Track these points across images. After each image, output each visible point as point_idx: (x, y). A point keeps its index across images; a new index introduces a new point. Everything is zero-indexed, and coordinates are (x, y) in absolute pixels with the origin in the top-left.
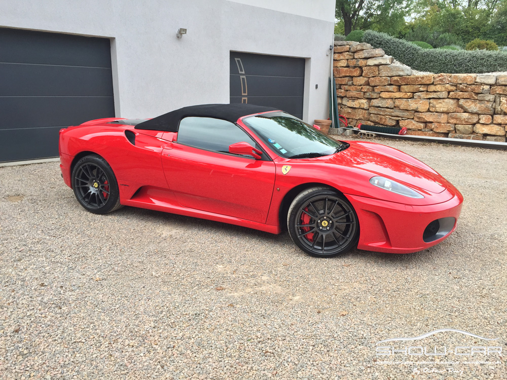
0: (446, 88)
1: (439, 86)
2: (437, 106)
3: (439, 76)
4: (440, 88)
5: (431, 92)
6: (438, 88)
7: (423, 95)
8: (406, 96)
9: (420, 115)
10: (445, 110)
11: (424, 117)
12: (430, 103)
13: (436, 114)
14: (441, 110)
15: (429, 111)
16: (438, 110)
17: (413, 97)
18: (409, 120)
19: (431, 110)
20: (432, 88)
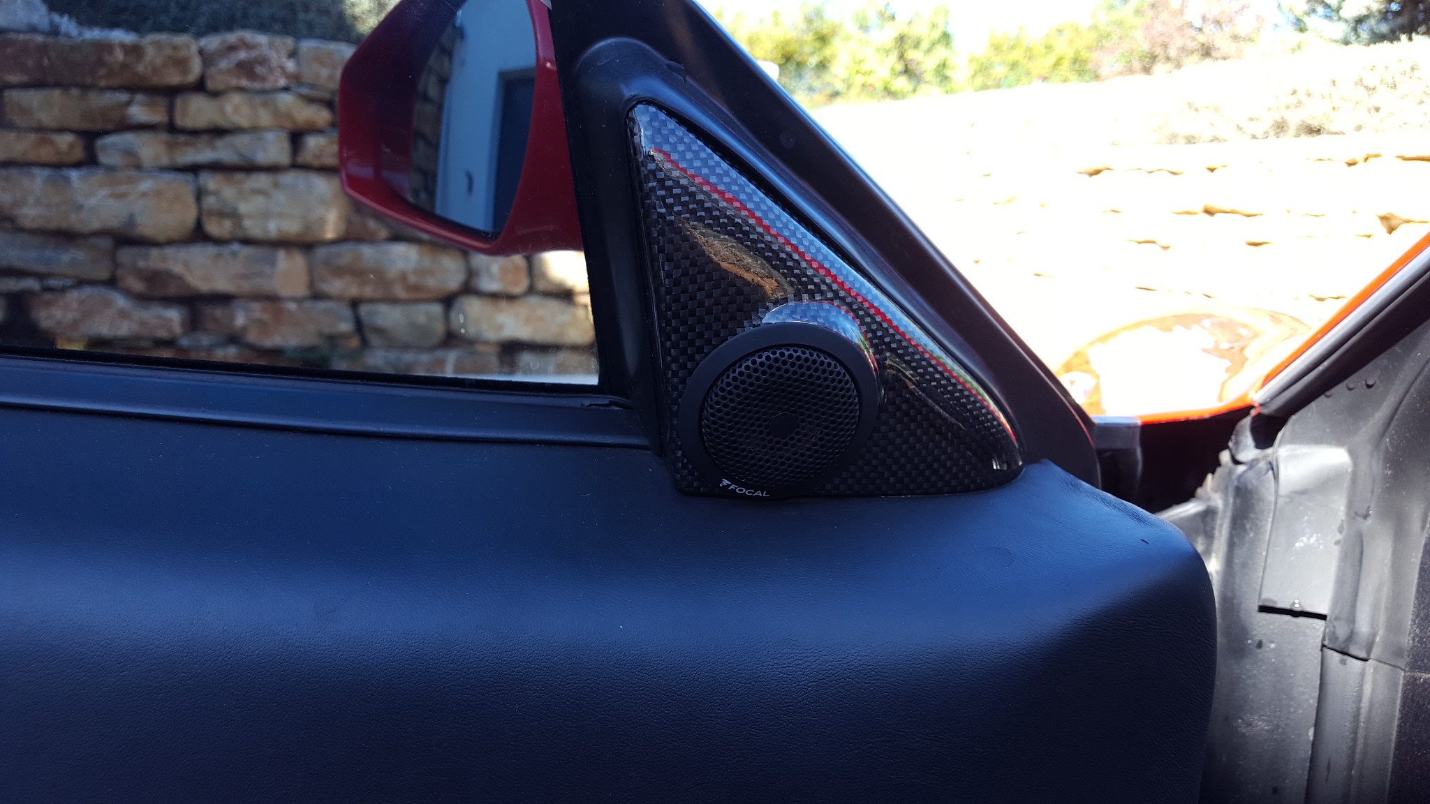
0: (276, 112)
1: (236, 99)
2: (243, 208)
3: (232, 48)
4: (245, 110)
5: (195, 133)
6: (235, 109)
7: (150, 149)
8: (46, 154)
9: (155, 259)
10: (292, 227)
11: (177, 269)
12: (200, 194)
13: (247, 251)
14: (273, 228)
15: (198, 235)
16: (253, 228)
17: (90, 161)
18: (88, 291)
19: (213, 228)
20: (197, 111)
